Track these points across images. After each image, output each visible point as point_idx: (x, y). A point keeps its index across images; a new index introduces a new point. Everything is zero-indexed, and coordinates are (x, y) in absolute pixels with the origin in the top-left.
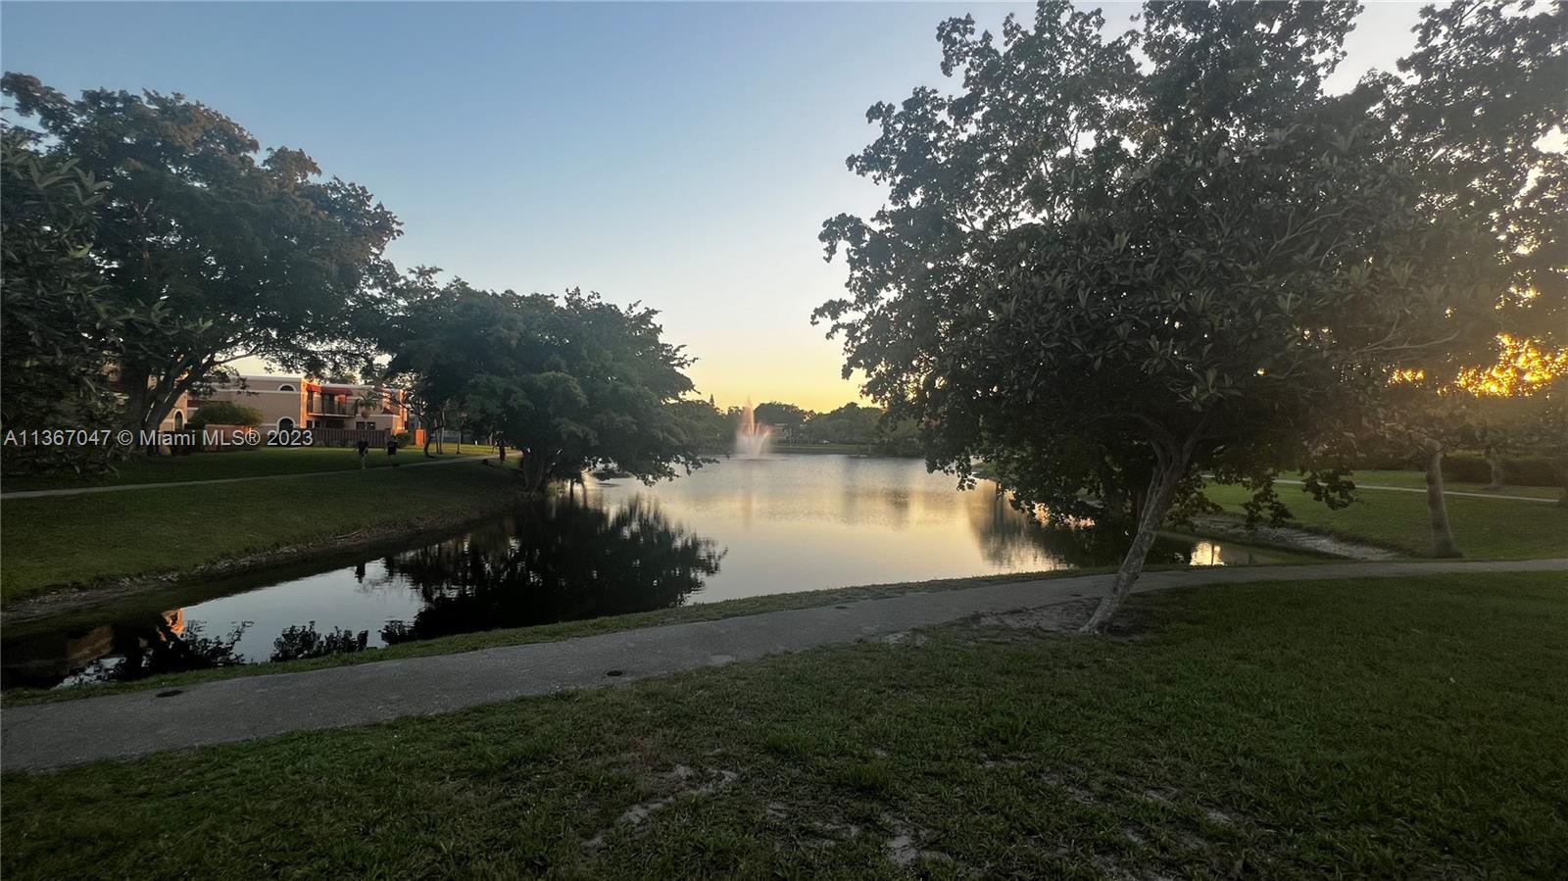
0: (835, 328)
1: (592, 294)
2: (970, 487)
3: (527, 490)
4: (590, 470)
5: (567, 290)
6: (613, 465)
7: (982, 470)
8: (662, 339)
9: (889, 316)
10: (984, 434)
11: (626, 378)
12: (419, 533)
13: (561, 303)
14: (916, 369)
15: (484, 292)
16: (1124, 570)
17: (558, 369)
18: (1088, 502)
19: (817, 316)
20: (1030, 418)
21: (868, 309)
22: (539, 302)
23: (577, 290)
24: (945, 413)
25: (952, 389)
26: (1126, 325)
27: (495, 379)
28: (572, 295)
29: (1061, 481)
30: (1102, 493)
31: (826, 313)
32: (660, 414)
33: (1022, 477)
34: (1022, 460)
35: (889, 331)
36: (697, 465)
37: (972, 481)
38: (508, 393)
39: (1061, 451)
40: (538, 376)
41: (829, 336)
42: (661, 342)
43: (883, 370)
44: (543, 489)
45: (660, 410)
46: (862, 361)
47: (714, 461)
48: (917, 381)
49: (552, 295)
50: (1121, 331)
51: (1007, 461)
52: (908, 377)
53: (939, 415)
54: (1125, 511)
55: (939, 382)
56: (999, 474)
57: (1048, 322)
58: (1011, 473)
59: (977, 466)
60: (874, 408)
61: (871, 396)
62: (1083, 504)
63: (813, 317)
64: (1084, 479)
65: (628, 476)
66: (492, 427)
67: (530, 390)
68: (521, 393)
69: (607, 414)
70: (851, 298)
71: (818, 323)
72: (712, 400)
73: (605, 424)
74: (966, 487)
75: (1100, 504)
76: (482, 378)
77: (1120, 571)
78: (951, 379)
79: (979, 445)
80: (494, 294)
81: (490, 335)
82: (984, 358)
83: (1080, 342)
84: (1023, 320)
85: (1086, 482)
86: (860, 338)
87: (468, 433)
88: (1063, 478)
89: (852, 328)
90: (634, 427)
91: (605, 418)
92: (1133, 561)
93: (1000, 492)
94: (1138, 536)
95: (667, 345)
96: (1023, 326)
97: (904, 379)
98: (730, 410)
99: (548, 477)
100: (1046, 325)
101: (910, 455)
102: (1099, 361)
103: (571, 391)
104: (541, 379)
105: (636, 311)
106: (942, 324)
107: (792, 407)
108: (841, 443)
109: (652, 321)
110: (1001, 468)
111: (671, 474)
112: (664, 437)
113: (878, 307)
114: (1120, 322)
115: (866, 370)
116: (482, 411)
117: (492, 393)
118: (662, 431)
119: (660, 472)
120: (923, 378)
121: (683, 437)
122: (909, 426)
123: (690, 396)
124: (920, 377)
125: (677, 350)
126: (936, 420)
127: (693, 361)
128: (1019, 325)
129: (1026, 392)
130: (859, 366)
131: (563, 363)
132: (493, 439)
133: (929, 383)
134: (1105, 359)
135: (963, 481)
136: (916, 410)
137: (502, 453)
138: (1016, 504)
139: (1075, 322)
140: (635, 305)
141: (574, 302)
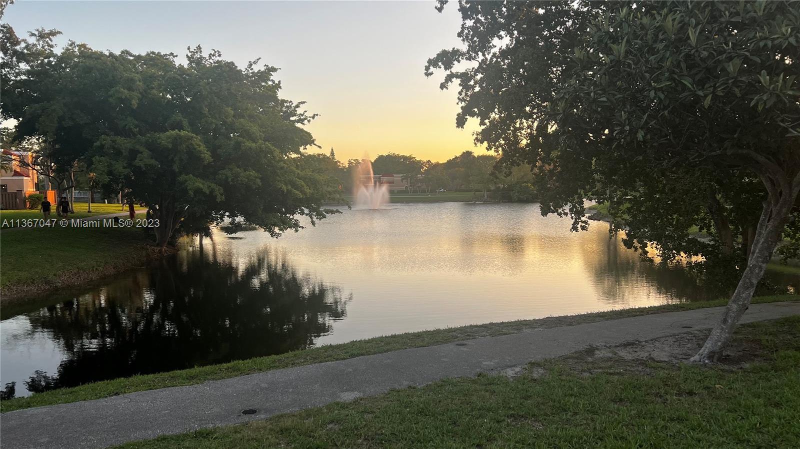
0: (449, 78)
1: (213, 52)
2: (583, 228)
3: (158, 245)
4: (217, 224)
5: (189, 49)
6: (240, 219)
7: (595, 212)
8: (281, 95)
9: (502, 64)
10: (596, 176)
11: (247, 134)
12: (56, 289)
13: (181, 61)
14: (529, 116)
15: (102, 54)
16: (734, 302)
17: (181, 128)
18: (699, 239)
19: (431, 67)
20: (641, 158)
21: (481, 57)
22: (156, 61)
23: (199, 48)
24: (557, 157)
25: (564, 133)
26: (737, 61)
27: (120, 140)
28: (194, 53)
29: (672, 219)
30: (713, 230)
31: (440, 64)
32: (282, 168)
33: (634, 217)
34: (634, 201)
35: (502, 78)
36: (321, 216)
37: (586, 222)
38: (134, 153)
39: (673, 190)
40: (162, 135)
41: (443, 86)
42: (280, 98)
43: (497, 116)
44: (173, 244)
45: (282, 164)
46: (476, 110)
47: (337, 211)
48: (529, 127)
49: (172, 54)
50: (732, 67)
51: (620, 203)
52: (521, 123)
53: (552, 160)
54: (736, 247)
55: (552, 128)
56: (612, 214)
57: (658, 62)
58: (624, 213)
59: (590, 209)
60: (489, 156)
61: (486, 144)
62: (694, 241)
63: (427, 68)
64: (696, 217)
65: (254, 229)
66: (120, 185)
67: (155, 149)
68: (146, 153)
69: (231, 170)
70: (464, 47)
71: (431, 74)
72: (332, 153)
73: (230, 180)
74: (579, 228)
75: (710, 241)
76: (106, 140)
77: (730, 302)
78: (562, 124)
79: (592, 187)
80: (111, 54)
81: (111, 96)
82: (595, 100)
83: (691, 80)
84: (633, 61)
85: (697, 220)
86: (473, 87)
87: (98, 192)
88: (675, 216)
89: (465, 78)
90: (258, 181)
91: (229, 174)
92: (743, 292)
93: (613, 232)
94: (748, 269)
95: (286, 102)
96: (633, 66)
97: (518, 125)
98: (350, 163)
99: (177, 233)
100: (656, 66)
101: (525, 200)
102: (709, 98)
103: (195, 149)
104: (165, 138)
105: (256, 68)
106: (555, 69)
107: (410, 158)
108: (456, 191)
109: (272, 78)
110: (613, 209)
111: (296, 226)
112: (288, 190)
113: (491, 54)
114: (730, 59)
115: (479, 118)
116: (110, 173)
117: (118, 153)
118: (286, 184)
119: (286, 224)
120: (536, 124)
121: (308, 191)
122: (524, 172)
123: (310, 150)
124: (533, 122)
125: (297, 106)
126: (550, 165)
127: (313, 117)
128: (629, 66)
129: (637, 132)
130: (473, 115)
131: (185, 123)
132: (122, 197)
133: (542, 128)
134: (715, 97)
135: (576, 223)
136: (529, 155)
137: (132, 210)
138: (628, 244)
139: (685, 61)
140: (255, 63)
141: (195, 60)
